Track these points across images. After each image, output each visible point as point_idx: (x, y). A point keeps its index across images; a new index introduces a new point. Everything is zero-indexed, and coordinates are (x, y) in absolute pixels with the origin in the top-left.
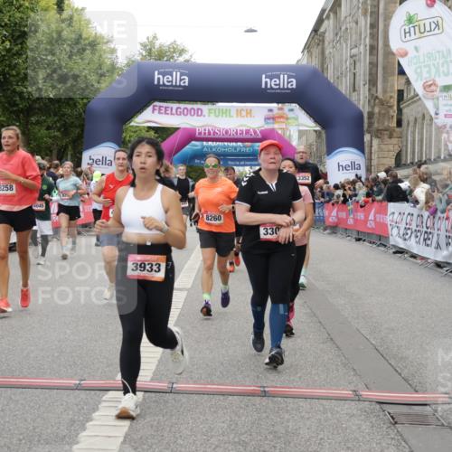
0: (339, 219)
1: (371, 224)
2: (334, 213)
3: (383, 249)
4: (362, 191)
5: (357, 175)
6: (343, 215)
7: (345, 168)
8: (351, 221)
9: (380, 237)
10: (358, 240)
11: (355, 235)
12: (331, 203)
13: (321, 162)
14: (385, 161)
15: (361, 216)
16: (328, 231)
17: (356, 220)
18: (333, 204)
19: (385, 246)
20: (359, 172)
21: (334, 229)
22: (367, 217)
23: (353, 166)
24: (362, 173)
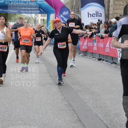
0: (88, 47)
1: (107, 50)
2: (85, 43)
3: (114, 65)
4: (102, 30)
5: (99, 20)
6: (90, 44)
7: (92, 15)
8: (95, 49)
9: (113, 58)
10: (100, 60)
11: (98, 57)
12: (83, 37)
13: (79, 12)
14: (117, 11)
15: (101, 45)
16: (82, 54)
17: (98, 48)
18: (85, 38)
19: (116, 63)
20: (101, 18)
21: (85, 53)
22: (105, 46)
23: (97, 14)
24: (103, 19)
